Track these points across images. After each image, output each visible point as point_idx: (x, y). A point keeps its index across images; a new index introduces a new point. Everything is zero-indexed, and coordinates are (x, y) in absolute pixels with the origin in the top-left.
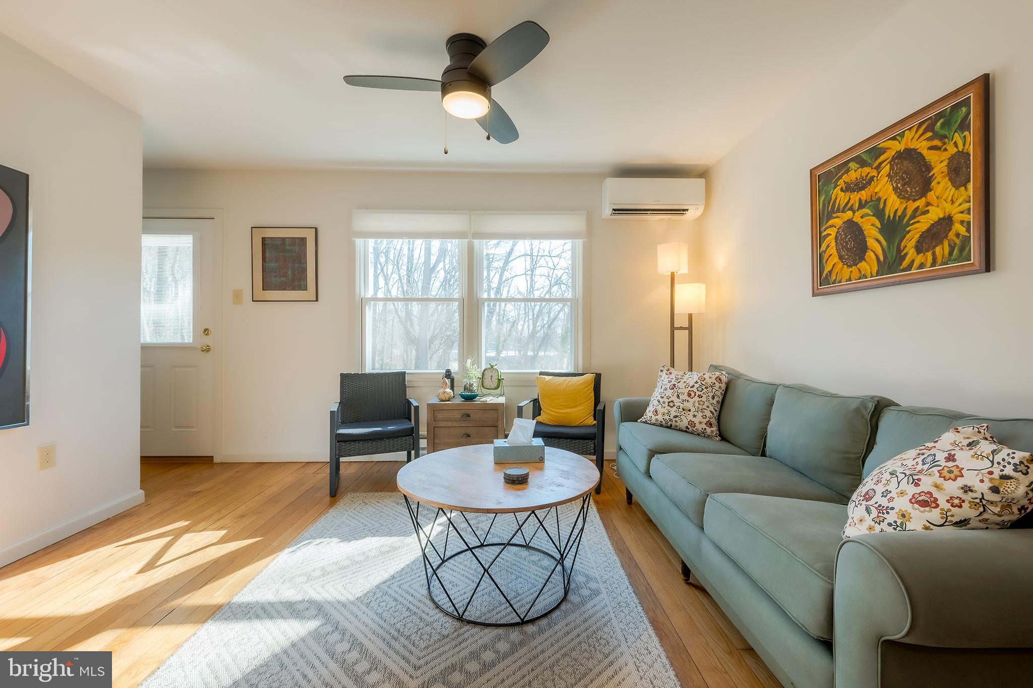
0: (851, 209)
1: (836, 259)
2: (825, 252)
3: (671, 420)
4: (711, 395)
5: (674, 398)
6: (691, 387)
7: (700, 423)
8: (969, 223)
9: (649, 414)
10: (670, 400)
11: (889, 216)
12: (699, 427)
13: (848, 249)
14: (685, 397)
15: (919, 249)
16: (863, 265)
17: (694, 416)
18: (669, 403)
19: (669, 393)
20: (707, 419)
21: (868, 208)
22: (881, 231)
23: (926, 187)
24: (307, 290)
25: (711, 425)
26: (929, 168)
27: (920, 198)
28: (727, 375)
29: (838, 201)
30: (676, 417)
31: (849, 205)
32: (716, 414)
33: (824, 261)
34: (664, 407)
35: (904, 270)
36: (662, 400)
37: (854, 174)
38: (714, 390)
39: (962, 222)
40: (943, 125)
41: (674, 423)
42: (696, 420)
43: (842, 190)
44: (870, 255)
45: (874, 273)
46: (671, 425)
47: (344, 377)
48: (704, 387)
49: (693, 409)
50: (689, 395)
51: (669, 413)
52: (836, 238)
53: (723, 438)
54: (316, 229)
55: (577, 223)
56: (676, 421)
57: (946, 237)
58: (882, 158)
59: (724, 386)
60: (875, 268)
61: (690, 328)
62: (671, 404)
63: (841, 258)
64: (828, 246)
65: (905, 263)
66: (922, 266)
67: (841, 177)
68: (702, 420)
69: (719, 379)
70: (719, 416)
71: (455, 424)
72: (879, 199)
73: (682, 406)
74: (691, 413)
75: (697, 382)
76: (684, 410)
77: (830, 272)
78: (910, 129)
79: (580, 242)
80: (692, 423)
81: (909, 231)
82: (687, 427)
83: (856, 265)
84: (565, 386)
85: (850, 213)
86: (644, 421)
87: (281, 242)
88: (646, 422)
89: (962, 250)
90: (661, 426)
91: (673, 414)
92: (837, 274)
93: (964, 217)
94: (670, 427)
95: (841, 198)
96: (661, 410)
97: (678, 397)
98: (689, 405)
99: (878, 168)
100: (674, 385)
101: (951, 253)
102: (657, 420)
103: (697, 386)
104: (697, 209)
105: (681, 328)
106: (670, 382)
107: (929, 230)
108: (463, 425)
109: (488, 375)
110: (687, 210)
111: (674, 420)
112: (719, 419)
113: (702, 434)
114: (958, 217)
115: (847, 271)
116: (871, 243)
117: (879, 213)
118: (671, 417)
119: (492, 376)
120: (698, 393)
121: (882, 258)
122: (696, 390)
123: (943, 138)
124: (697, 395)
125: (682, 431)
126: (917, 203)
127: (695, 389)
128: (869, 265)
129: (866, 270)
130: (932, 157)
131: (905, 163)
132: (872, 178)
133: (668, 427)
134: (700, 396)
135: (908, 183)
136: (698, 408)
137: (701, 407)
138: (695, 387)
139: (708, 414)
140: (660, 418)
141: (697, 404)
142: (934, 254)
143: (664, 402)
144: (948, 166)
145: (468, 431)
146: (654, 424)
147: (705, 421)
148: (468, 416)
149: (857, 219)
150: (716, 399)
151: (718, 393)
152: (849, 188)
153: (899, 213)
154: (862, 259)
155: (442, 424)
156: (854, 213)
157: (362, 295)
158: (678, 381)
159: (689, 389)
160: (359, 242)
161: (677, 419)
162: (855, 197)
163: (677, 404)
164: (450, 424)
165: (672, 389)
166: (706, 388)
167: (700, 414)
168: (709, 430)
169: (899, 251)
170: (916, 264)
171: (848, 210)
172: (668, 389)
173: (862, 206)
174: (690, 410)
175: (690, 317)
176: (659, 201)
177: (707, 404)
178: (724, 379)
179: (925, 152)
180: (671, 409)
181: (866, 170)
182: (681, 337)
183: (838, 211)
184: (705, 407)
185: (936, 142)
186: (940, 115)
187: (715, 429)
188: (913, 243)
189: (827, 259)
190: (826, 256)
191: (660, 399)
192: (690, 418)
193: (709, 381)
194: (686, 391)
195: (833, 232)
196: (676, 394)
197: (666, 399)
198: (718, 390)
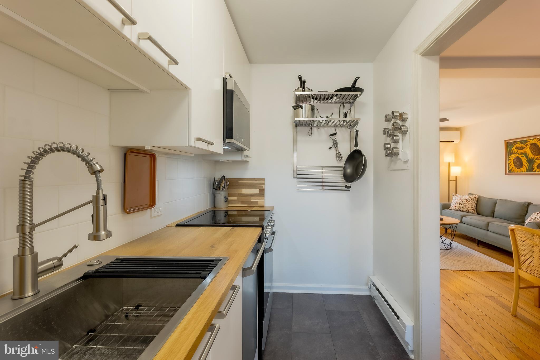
1: (513, 166)
2: (510, 163)
4: (473, 202)
5: (462, 202)
9: (452, 206)
10: (460, 203)
11: (529, 158)
12: (471, 211)
13: (517, 164)
15: (538, 168)
16: (522, 169)
17: (469, 207)
19: (460, 201)
20: (473, 208)
21: (523, 155)
22: (527, 161)
25: (474, 210)
32: (475, 207)
33: (509, 166)
35: (534, 172)
37: (519, 145)
41: (462, 210)
42: (469, 209)
43: (515, 148)
46: (461, 210)
49: (468, 206)
50: (466, 202)
52: (514, 161)
53: (478, 214)
56: (462, 209)
58: (528, 143)
59: (477, 199)
60: (525, 170)
61: (456, 181)
62: (460, 204)
63: (515, 166)
65: (534, 170)
67: (515, 145)
68: (471, 208)
69: (475, 197)
70: (476, 207)
72: (527, 153)
73: (464, 205)
74: (468, 207)
75: (468, 198)
77: (511, 169)
78: (535, 139)
80: (468, 210)
81: (535, 163)
82: (466, 211)
83: (520, 168)
86: (450, 209)
88: (452, 210)
90: (457, 210)
92: (514, 170)
94: (460, 211)
95: (515, 150)
96: (457, 206)
97: (463, 202)
98: (467, 204)
99: (526, 145)
102: (456, 209)
104: (457, 141)
105: (452, 180)
110: (453, 141)
111: (462, 208)
112: (476, 209)
113: (472, 212)
115: (517, 170)
116: (524, 164)
118: (461, 208)
120: (469, 201)
121: (527, 168)
122: (468, 200)
125: (464, 212)
126: (537, 157)
131: (534, 146)
132: (525, 147)
133: (459, 211)
135: (535, 151)
139: (473, 207)
140: (457, 208)
141: (469, 204)
146: (455, 210)
147: (472, 209)
149: (520, 156)
150: (475, 203)
152: (517, 148)
153: (532, 158)
154: (522, 167)
161: (463, 208)
162: (519, 151)
163: (462, 204)
166: (472, 200)
168: (474, 211)
169: (532, 167)
170: (537, 171)
171: (517, 154)
175: (456, 177)
177: (472, 204)
178: (477, 197)
180: (460, 206)
181: (523, 145)
182: (452, 184)
183: (514, 153)
187: (475, 211)
188: (536, 166)
191: (456, 203)
192: (467, 208)
193: (472, 198)
194: (465, 200)
195: (512, 159)
196: (462, 201)
197: (458, 203)
198: (475, 200)
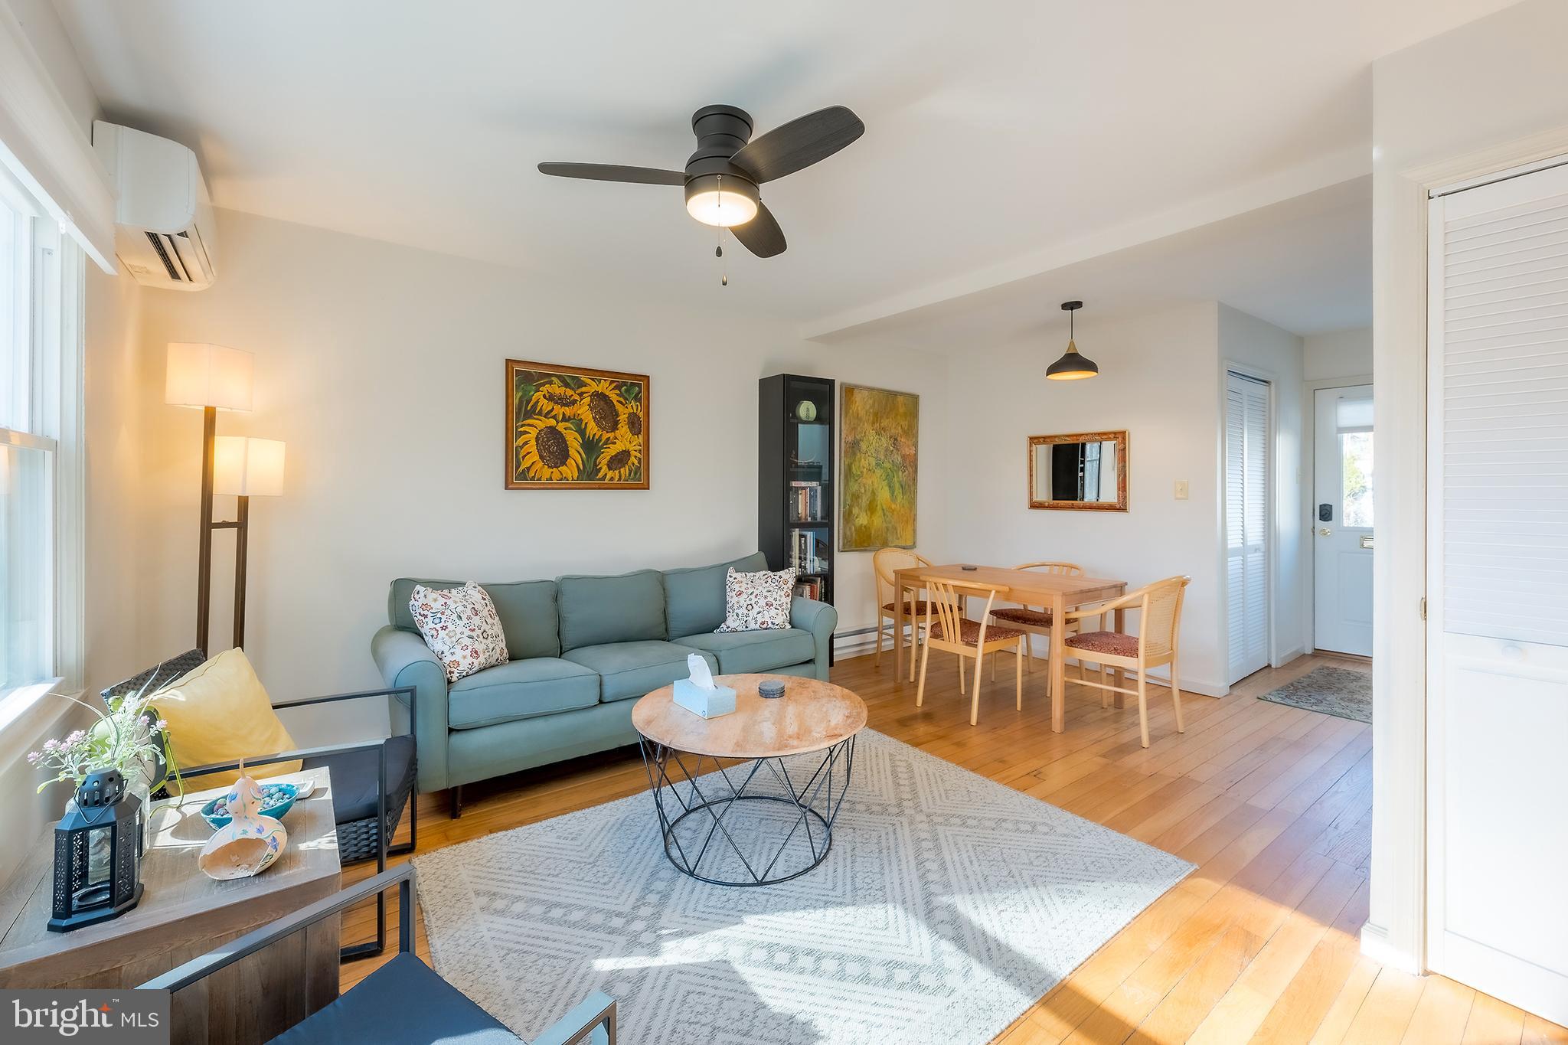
0: (554, 417)
1: (537, 458)
2: (522, 447)
8: (640, 459)
11: (589, 437)
13: (550, 452)
15: (610, 468)
16: (563, 468)
21: (571, 423)
22: (582, 445)
23: (614, 427)
26: (617, 415)
27: (611, 432)
29: (540, 405)
31: (553, 413)
33: (521, 456)
35: (599, 480)
37: (557, 389)
39: (636, 457)
40: (626, 391)
43: (544, 396)
44: (570, 461)
45: (575, 478)
52: (537, 439)
57: (627, 463)
58: (584, 389)
60: (576, 475)
61: (242, 524)
63: (542, 457)
64: (526, 443)
65: (600, 475)
66: (612, 479)
67: (543, 385)
72: (581, 420)
77: (529, 469)
78: (605, 380)
81: (603, 453)
83: (557, 467)
85: (553, 422)
89: (636, 474)
92: (536, 472)
93: (638, 455)
95: (546, 405)
99: (581, 394)
101: (630, 475)
105: (224, 524)
107: (616, 456)
114: (633, 453)
115: (547, 472)
116: (572, 452)
117: (582, 432)
121: (581, 467)
123: (626, 399)
126: (609, 435)
128: (570, 470)
129: (567, 473)
130: (619, 407)
131: (602, 403)
132: (575, 401)
135: (604, 418)
142: (620, 472)
144: (628, 418)
149: (561, 427)
152: (550, 398)
153: (597, 437)
154: (564, 463)
156: (558, 422)
162: (559, 410)
169: (595, 465)
170: (608, 477)
171: (551, 417)
173: (565, 419)
175: (244, 503)
179: (615, 403)
181: (569, 392)
183: (540, 413)
185: (622, 399)
186: (625, 384)
188: (605, 461)
189: (525, 456)
190: (523, 453)
195: (534, 432)
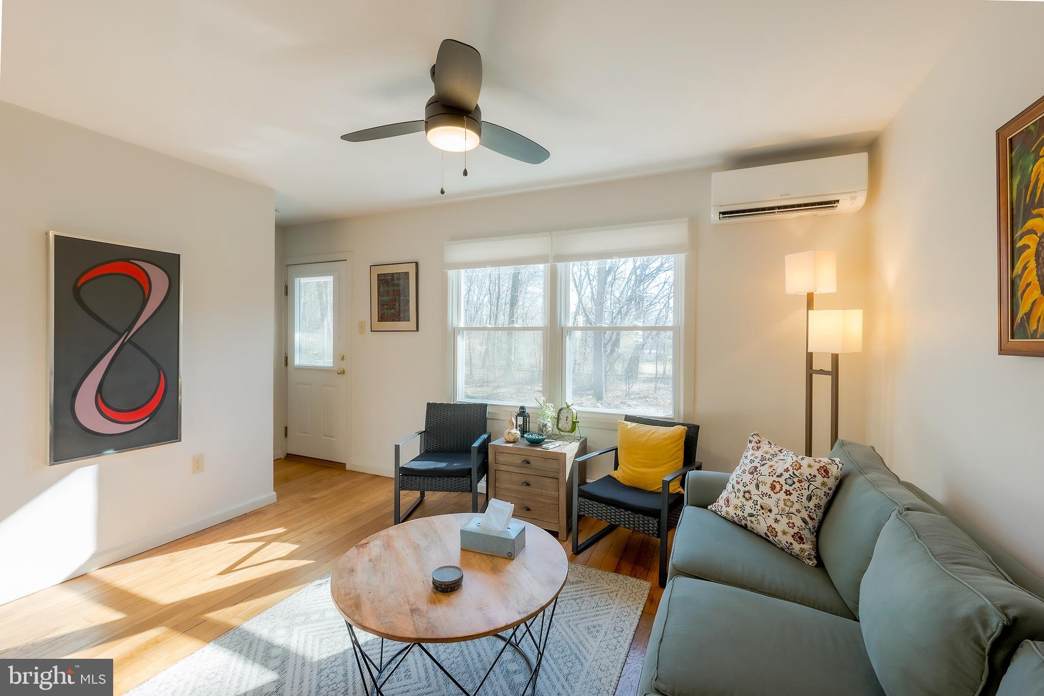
2: (1020, 277)
3: (745, 518)
4: (808, 493)
5: (752, 488)
6: (777, 476)
7: (784, 533)
9: (722, 499)
10: (746, 489)
12: (784, 540)
14: (766, 489)
17: (776, 521)
18: (745, 492)
19: (747, 478)
20: (796, 530)
24: (409, 321)
25: (801, 539)
28: (840, 466)
30: (751, 515)
32: (812, 524)
33: (1020, 294)
34: (738, 498)
36: (737, 487)
38: (812, 487)
41: (749, 524)
42: (779, 528)
46: (745, 525)
47: (430, 406)
48: (796, 480)
49: (775, 510)
50: (773, 487)
51: (742, 507)
52: (1037, 254)
53: (822, 563)
54: (417, 264)
55: (678, 232)
56: (752, 522)
59: (831, 483)
61: (834, 373)
62: (747, 495)
64: (1024, 268)
68: (788, 529)
69: (825, 471)
70: (818, 529)
71: (515, 470)
73: (760, 502)
74: (772, 516)
75: (787, 470)
76: (761, 507)
77: (1028, 315)
79: (682, 257)
80: (772, 530)
82: (766, 535)
84: (645, 438)
86: (713, 509)
87: (390, 277)
88: (715, 512)
90: (733, 523)
91: (748, 510)
92: (1039, 320)
94: (744, 528)
96: (734, 501)
97: (757, 487)
98: (770, 503)
100: (756, 468)
102: (728, 513)
103: (786, 475)
104: (854, 198)
105: (821, 372)
106: (752, 461)
108: (522, 472)
109: (563, 417)
110: (838, 201)
111: (749, 518)
112: (817, 532)
113: (785, 551)
118: (746, 515)
119: (567, 417)
120: (786, 487)
122: (783, 482)
124: (784, 490)
125: (760, 537)
127: (782, 480)
133: (741, 527)
134: (788, 493)
136: (783, 510)
137: (787, 509)
138: (783, 478)
139: (798, 522)
140: (731, 511)
141: (781, 504)
143: (739, 490)
145: (529, 479)
146: (724, 519)
147: (792, 531)
148: (528, 463)
150: (814, 501)
151: (820, 493)
155: (503, 468)
157: (455, 324)
158: (763, 463)
159: (775, 478)
160: (451, 273)
161: (753, 519)
163: (755, 498)
164: (510, 469)
165: (752, 473)
166: (800, 481)
167: (784, 520)
168: (797, 547)
172: (747, 472)
174: (770, 511)
175: (835, 358)
176: (788, 195)
177: (797, 506)
178: (834, 471)
180: (746, 503)
182: (822, 384)
184: (793, 510)
187: (807, 546)
189: (1024, 292)
190: (1021, 285)
191: (735, 484)
192: (771, 521)
193: (807, 472)
194: (769, 480)
195: (1032, 242)
196: (755, 482)
197: (740, 486)
198: (821, 488)
